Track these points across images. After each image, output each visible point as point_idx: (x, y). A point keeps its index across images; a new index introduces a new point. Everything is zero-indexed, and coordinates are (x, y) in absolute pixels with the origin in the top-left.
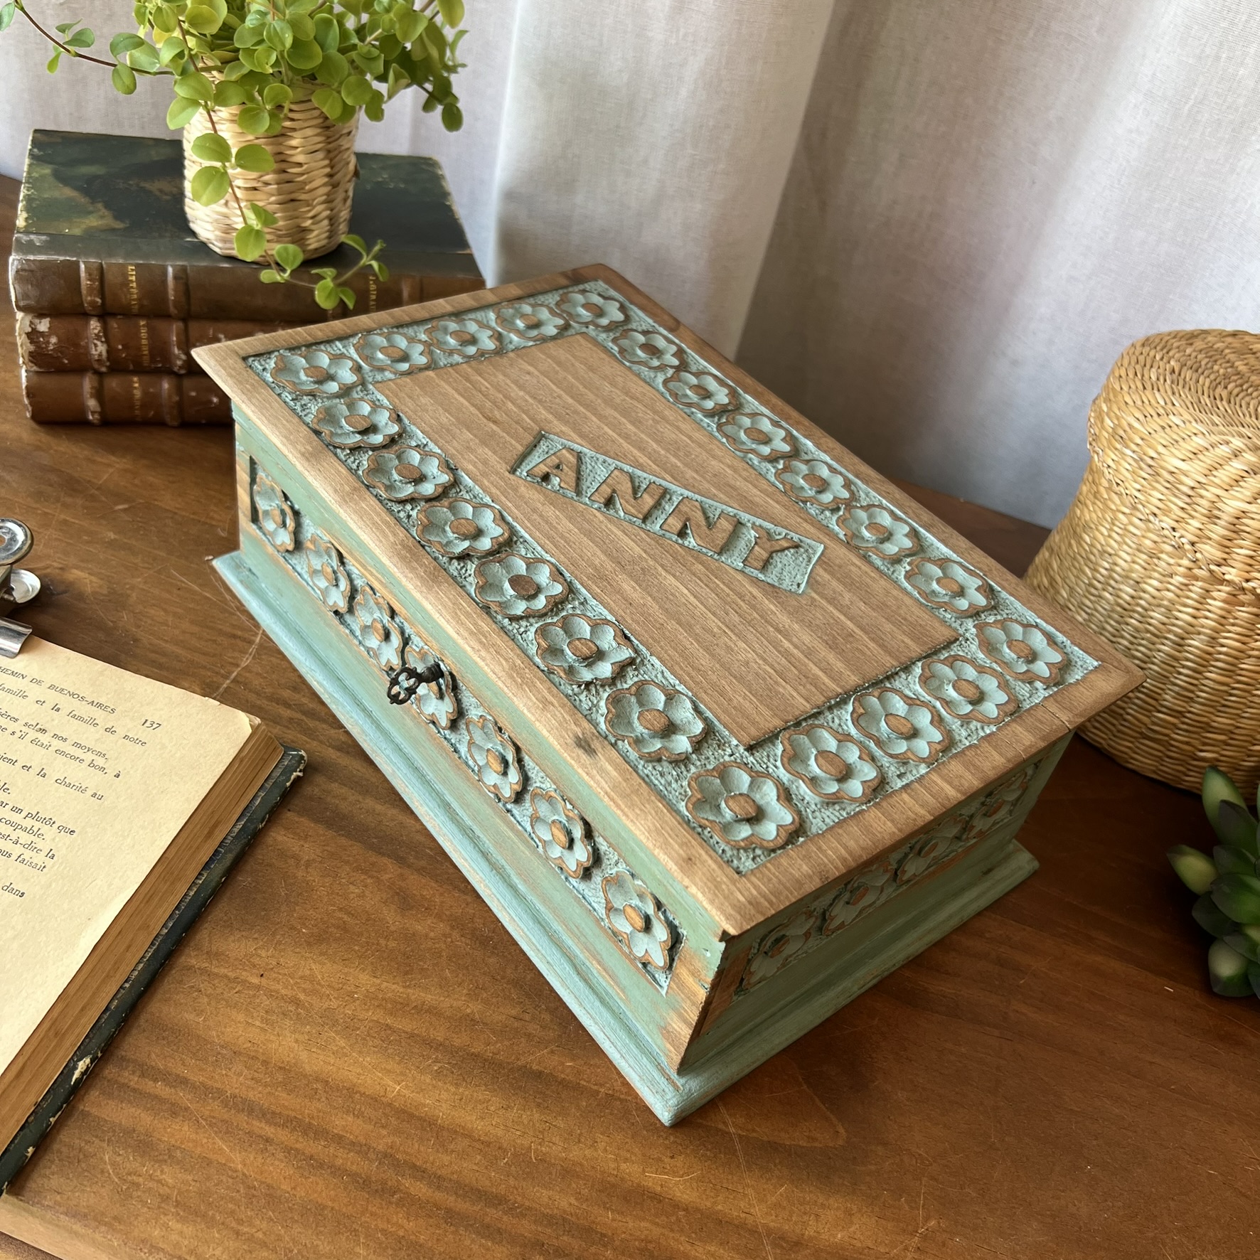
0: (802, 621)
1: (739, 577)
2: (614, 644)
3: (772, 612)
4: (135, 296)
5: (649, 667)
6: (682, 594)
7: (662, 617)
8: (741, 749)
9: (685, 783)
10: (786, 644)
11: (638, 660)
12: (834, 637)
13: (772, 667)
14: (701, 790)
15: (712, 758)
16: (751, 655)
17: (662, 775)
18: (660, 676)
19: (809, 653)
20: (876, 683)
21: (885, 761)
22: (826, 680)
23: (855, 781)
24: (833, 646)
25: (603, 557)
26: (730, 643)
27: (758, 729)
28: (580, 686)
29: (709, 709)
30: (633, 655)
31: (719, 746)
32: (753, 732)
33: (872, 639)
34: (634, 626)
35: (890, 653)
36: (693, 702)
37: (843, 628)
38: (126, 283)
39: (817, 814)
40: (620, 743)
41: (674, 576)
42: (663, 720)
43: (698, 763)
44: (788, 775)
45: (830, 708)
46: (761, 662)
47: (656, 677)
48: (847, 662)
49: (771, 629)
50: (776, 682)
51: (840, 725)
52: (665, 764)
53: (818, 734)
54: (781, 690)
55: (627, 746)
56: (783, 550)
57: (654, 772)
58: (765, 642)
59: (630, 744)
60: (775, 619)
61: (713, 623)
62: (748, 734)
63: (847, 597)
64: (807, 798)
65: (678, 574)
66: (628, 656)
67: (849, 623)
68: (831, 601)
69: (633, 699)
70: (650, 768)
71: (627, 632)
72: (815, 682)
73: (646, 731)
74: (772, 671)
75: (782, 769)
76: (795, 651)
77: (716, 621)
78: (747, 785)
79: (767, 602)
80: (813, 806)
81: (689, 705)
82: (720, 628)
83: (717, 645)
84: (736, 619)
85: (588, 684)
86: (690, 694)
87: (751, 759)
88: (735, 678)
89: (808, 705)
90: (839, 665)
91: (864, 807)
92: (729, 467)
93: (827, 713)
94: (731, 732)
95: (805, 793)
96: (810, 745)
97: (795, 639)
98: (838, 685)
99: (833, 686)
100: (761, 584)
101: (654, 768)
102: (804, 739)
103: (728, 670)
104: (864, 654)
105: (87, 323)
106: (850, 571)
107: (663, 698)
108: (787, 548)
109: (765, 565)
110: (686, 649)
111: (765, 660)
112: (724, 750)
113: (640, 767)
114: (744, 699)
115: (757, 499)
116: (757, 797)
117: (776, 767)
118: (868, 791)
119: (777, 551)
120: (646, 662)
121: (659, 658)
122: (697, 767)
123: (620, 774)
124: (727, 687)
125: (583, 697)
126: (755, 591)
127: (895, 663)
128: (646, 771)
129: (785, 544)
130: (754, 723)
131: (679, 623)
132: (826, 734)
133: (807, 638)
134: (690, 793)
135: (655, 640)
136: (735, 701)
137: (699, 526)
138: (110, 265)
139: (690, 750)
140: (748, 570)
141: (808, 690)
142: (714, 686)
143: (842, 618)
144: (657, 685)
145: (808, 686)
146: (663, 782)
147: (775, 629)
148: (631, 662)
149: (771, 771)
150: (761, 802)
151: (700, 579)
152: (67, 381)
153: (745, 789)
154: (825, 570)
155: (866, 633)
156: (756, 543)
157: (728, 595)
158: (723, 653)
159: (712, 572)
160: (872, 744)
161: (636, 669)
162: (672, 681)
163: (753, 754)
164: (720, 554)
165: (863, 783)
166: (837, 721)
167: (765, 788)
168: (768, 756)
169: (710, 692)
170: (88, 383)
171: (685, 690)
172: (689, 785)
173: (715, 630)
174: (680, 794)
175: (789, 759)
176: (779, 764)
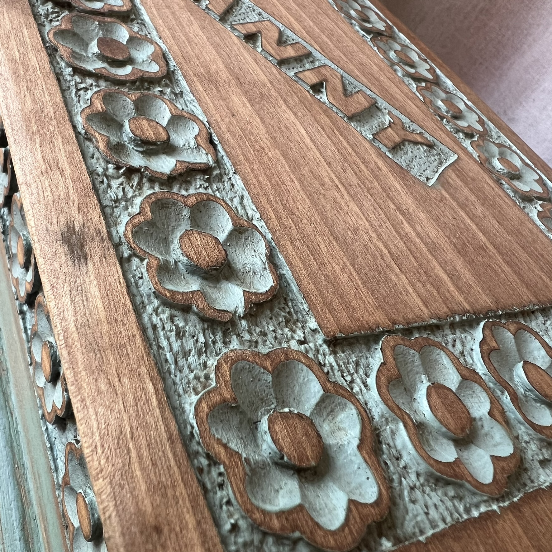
0: (429, 212)
1: (367, 145)
2: (192, 143)
3: (397, 190)
5: (227, 185)
6: (298, 132)
7: (266, 142)
8: (320, 338)
9: (212, 362)
10: (408, 228)
11: (216, 172)
12: (464, 244)
13: (387, 247)
14: (235, 385)
15: (270, 336)
16: (363, 223)
17: (180, 334)
18: (236, 201)
19: (434, 249)
20: (511, 316)
21: (522, 430)
22: (452, 288)
23: (480, 451)
24: (462, 251)
25: (222, 66)
26: (339, 200)
27: (352, 318)
28: (118, 168)
29: (290, 265)
30: (211, 163)
31: (287, 321)
32: (344, 319)
33: (507, 263)
34: (227, 136)
35: (527, 286)
36: (270, 249)
37: (474, 237)
39: (418, 494)
40: (135, 261)
41: (295, 114)
42: (217, 255)
43: (247, 337)
44: (382, 406)
45: (453, 326)
46: (373, 235)
47: (232, 200)
48: (477, 276)
49: (392, 206)
50: (388, 266)
51: (462, 353)
52: (193, 318)
53: (434, 356)
54: (393, 278)
55: (144, 270)
56: (416, 143)
57: (168, 326)
58: (383, 216)
59: (149, 267)
60: (399, 198)
61: (325, 172)
62: (337, 321)
63: (479, 210)
64: (406, 459)
65: (299, 114)
66: (205, 161)
67: (481, 235)
68: (463, 206)
69: (186, 212)
70: (164, 316)
71: (215, 138)
72: (437, 284)
73: (184, 259)
74: (386, 251)
75: (374, 392)
76: (418, 240)
77: (330, 172)
78: (314, 401)
79: (392, 178)
80: (413, 477)
81: (262, 248)
82: (333, 181)
83: (324, 195)
84: (354, 180)
85: (131, 171)
86: (269, 236)
87: (330, 359)
88: (337, 239)
89: (426, 311)
90: (467, 276)
91: (495, 507)
92: (375, 64)
93: (448, 331)
94: (312, 307)
95: (404, 446)
96: (421, 369)
97: (418, 227)
98: (466, 299)
99: (460, 298)
100: (388, 160)
101: (172, 319)
102: (414, 356)
103: (330, 227)
104: (497, 275)
106: (483, 187)
107: (229, 227)
108: (422, 144)
109: (396, 148)
110: (283, 183)
111: (379, 235)
112: (294, 332)
113: (149, 309)
114: (343, 269)
115: (398, 97)
116: (325, 428)
117: (366, 386)
118: (502, 478)
119: (410, 142)
120: (225, 178)
121: (244, 180)
122: (242, 343)
123: (107, 309)
124: (322, 246)
125: (115, 183)
126: (381, 163)
127: (533, 299)
128: (155, 319)
129: (419, 139)
130: (347, 306)
131: (285, 155)
132: (445, 360)
133: (433, 232)
134: (214, 384)
135: (247, 159)
136: (329, 268)
137: (335, 90)
139: (241, 311)
140: (377, 144)
141: (427, 291)
142: (306, 239)
143: (474, 227)
144: (229, 209)
145: (428, 286)
146: (176, 346)
147: (398, 208)
148: (205, 170)
149: (356, 389)
150: (330, 441)
151: (323, 129)
153: (307, 408)
154: (458, 176)
155: (501, 253)
156: (390, 126)
157: (350, 155)
158: (328, 207)
159: (338, 129)
160: (506, 399)
161: (207, 181)
162: (250, 213)
163: (334, 353)
164: (351, 118)
165: (495, 459)
166: (459, 346)
167: (342, 416)
168: (357, 364)
169: (298, 244)
171: (264, 229)
172: (218, 368)
173: (326, 180)
174: (197, 378)
175: (389, 381)
176: (372, 381)
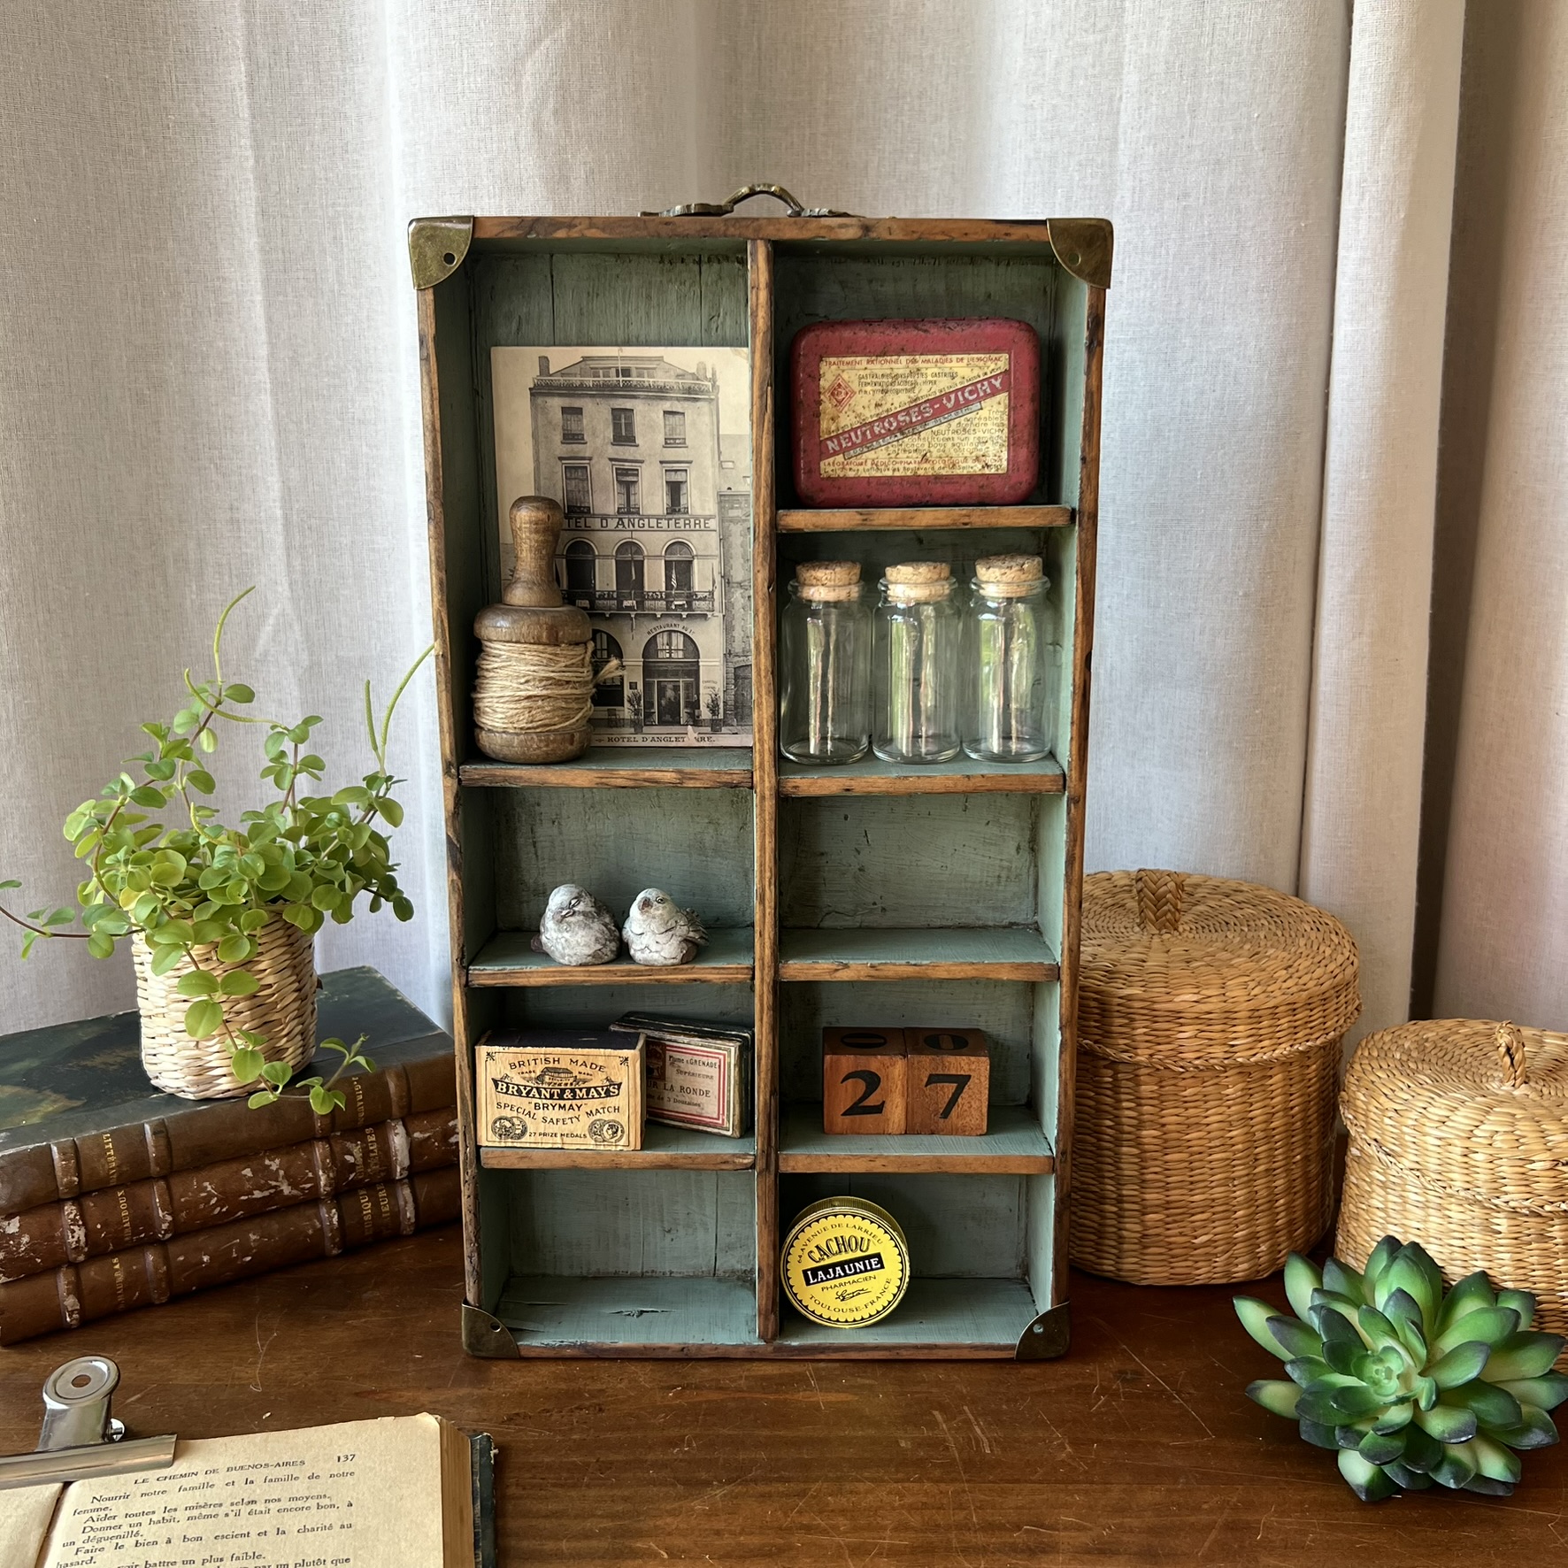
4: (114, 1165)
38: (103, 1152)
105: (62, 1210)
138: (84, 1139)
152: (40, 1285)
170: (63, 1282)
